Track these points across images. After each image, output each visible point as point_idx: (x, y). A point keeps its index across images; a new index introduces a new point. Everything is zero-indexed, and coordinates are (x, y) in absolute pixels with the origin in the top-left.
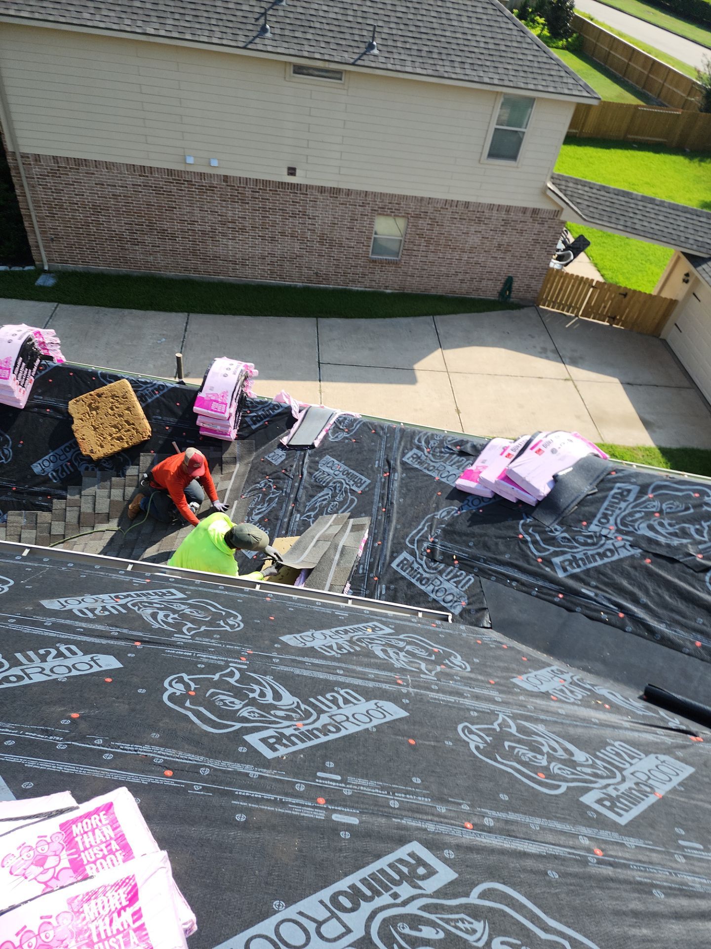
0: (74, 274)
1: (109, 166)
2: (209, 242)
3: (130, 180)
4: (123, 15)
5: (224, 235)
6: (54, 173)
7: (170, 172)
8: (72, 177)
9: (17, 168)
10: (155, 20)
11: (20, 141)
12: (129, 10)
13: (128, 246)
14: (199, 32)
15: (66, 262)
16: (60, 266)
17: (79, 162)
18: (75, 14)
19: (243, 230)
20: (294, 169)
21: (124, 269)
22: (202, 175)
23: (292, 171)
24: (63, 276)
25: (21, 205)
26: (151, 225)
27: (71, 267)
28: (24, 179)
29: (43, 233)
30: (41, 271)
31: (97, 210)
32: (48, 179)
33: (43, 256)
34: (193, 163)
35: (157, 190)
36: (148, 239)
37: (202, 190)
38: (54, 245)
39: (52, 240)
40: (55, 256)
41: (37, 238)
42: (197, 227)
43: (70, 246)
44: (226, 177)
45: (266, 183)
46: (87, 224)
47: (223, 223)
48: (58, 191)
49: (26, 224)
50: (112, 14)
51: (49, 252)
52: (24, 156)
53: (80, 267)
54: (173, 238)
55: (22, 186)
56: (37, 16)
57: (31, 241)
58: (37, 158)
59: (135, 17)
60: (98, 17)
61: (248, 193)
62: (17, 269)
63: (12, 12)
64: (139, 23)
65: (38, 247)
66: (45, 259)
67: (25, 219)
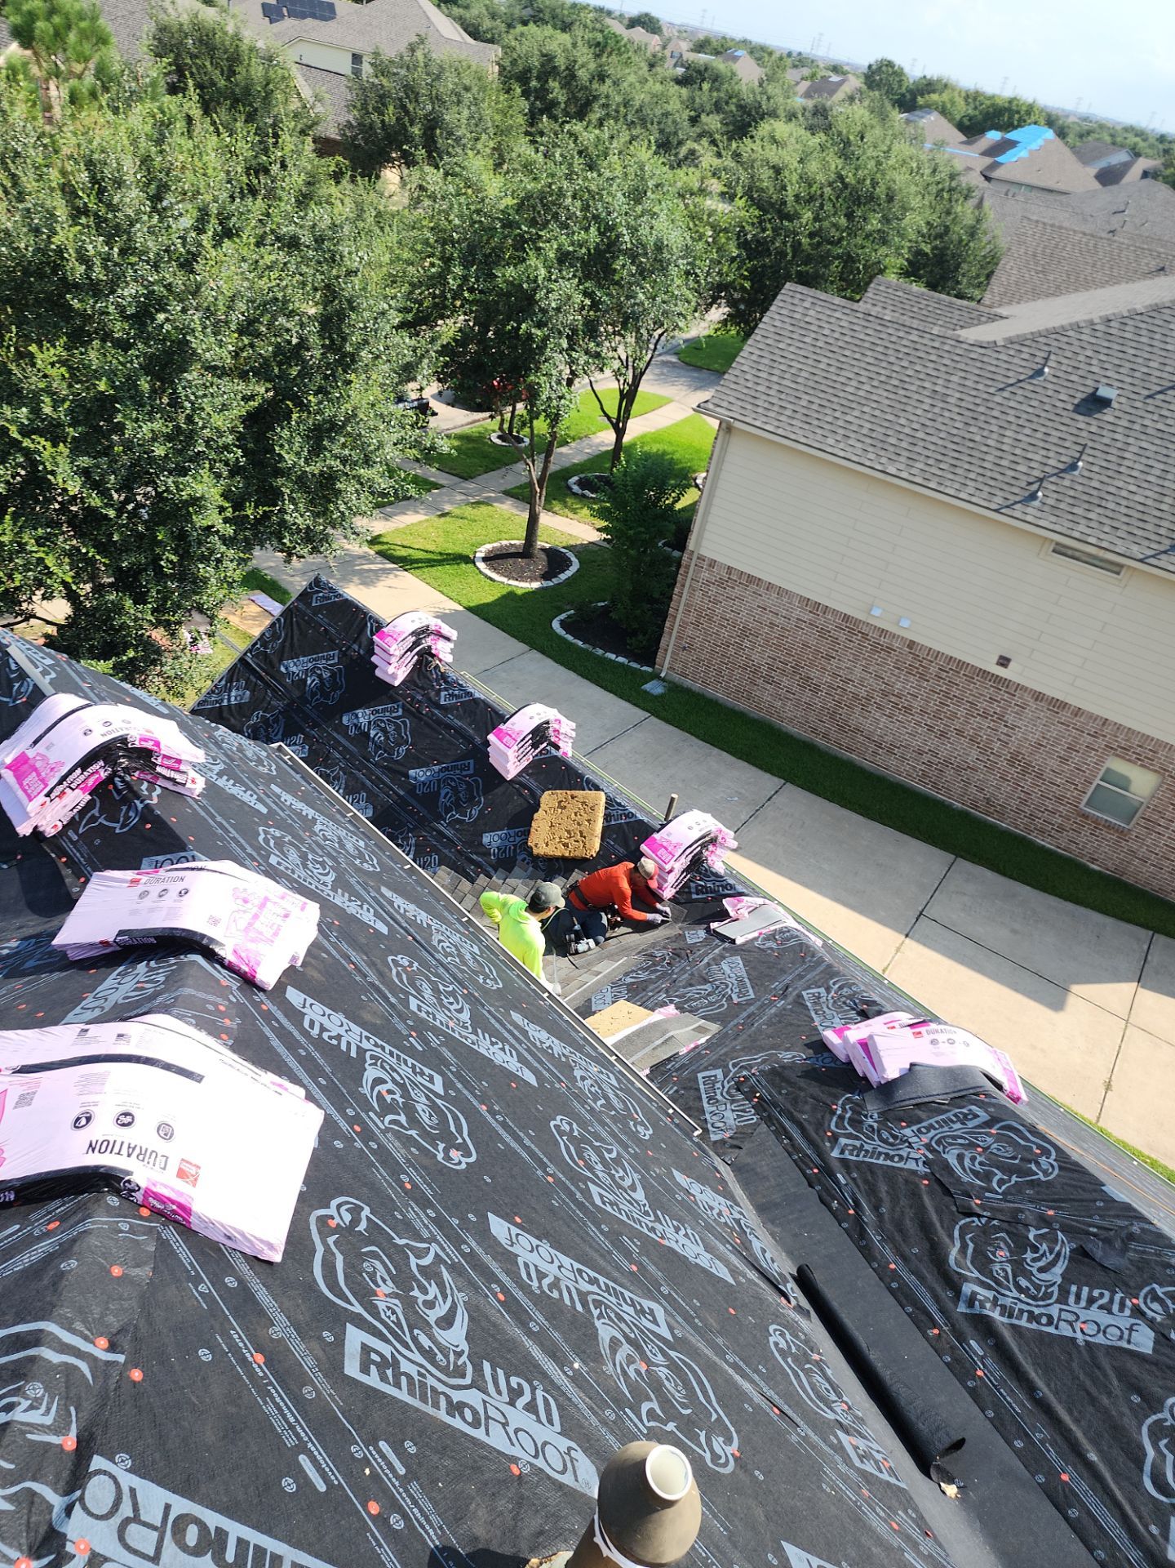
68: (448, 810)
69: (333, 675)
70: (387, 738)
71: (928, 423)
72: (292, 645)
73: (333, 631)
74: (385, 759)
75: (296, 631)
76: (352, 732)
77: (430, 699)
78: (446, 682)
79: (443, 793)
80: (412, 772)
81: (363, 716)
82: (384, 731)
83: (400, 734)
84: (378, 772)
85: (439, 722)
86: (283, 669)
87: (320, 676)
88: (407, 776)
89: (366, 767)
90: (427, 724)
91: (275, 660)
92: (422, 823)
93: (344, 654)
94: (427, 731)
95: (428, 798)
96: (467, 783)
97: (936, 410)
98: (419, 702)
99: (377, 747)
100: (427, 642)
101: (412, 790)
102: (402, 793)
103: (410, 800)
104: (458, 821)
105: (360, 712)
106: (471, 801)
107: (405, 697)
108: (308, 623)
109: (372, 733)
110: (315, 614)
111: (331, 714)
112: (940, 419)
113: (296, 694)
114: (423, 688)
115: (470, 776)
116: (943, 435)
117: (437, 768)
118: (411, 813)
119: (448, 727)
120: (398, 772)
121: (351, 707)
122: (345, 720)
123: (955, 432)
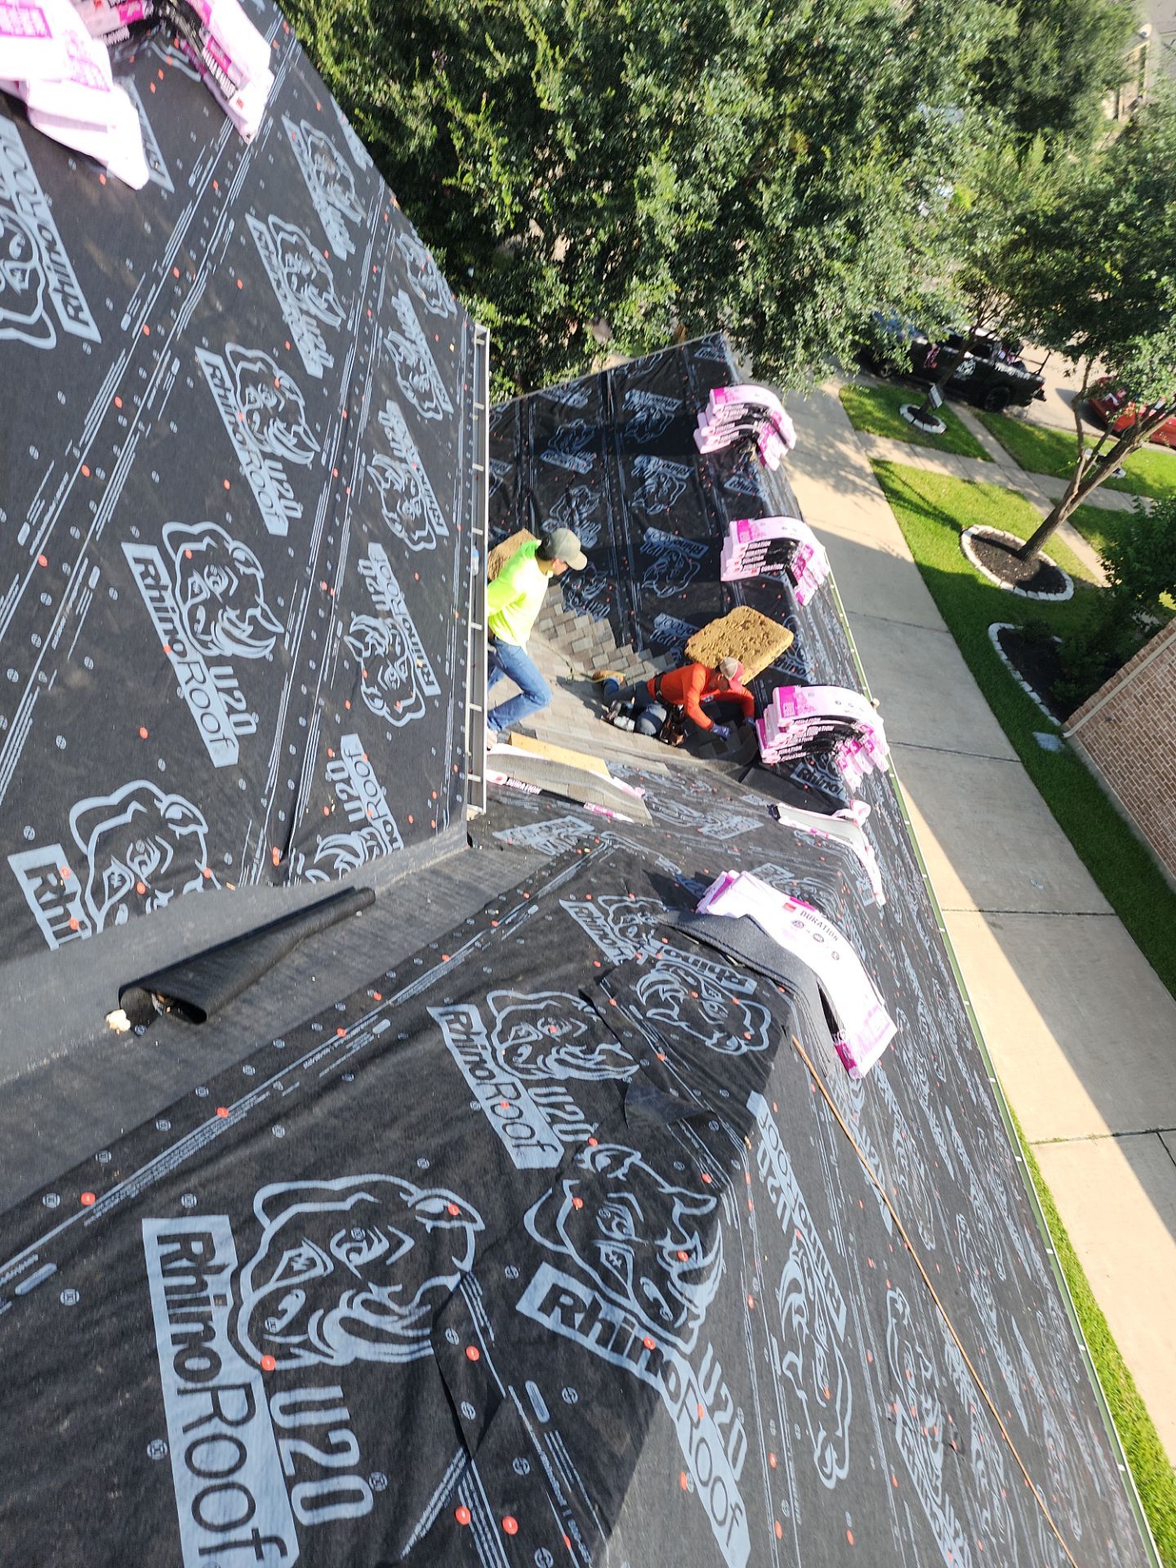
0: (1083, 768)
15: (1090, 749)
16: (1080, 747)
21: (1132, 816)
24: (1069, 755)
25: (1128, 665)
27: (1088, 758)
28: (1163, 647)
29: (1110, 705)
30: (1058, 732)
33: (1080, 723)
38: (1103, 726)
39: (1109, 720)
40: (1090, 736)
41: (1097, 704)
43: (1116, 742)
49: (1108, 684)
51: (1089, 726)
53: (1096, 768)
55: (1153, 650)
57: (1088, 703)
62: (1044, 709)
65: (1088, 711)
66: (1077, 727)
67: (1114, 679)
68: (650, 578)
69: (662, 418)
70: (657, 491)
72: (651, 380)
73: (692, 384)
74: (640, 508)
75: (663, 371)
76: (635, 473)
77: (718, 477)
78: (746, 470)
79: (660, 561)
80: (651, 530)
81: (655, 464)
82: (660, 485)
83: (669, 494)
84: (625, 515)
85: (709, 500)
86: (627, 396)
87: (650, 416)
88: (644, 531)
89: (620, 508)
90: (698, 498)
91: (628, 385)
92: (623, 576)
93: (684, 406)
94: (693, 503)
95: (644, 558)
96: (687, 564)
98: (708, 476)
99: (643, 495)
100: (758, 427)
101: (638, 544)
102: (628, 542)
103: (630, 552)
104: (652, 591)
105: (654, 459)
106: (676, 581)
107: (700, 465)
108: (679, 368)
109: (649, 481)
110: (690, 364)
111: (635, 449)
113: (620, 419)
114: (722, 466)
115: (694, 559)
117: (673, 538)
118: (621, 563)
119: (713, 508)
120: (640, 522)
121: (649, 451)
122: (637, 461)
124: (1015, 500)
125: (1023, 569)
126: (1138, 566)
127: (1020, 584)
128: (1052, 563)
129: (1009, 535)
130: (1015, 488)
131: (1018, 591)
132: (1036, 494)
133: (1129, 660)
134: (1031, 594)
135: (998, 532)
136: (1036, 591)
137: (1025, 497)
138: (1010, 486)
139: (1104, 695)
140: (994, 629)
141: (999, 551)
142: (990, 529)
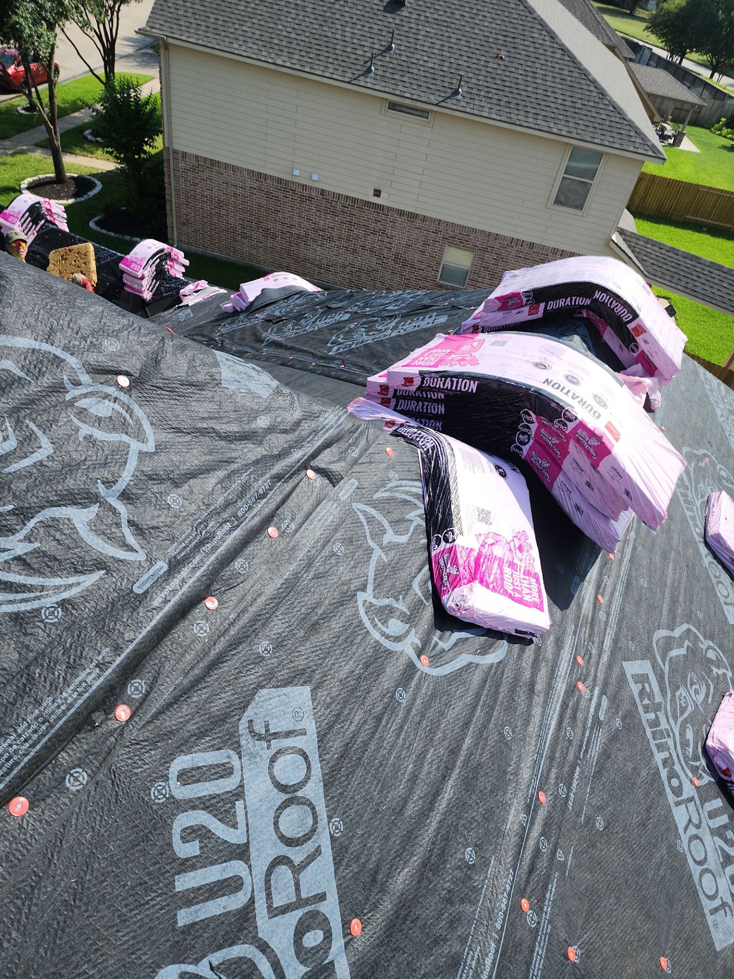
1: (234, 168)
2: (302, 245)
3: (249, 183)
4: (263, 49)
5: (315, 241)
6: (194, 169)
7: (280, 180)
8: (206, 174)
9: (168, 161)
10: (285, 54)
11: (174, 140)
12: (268, 45)
13: (239, 238)
14: (317, 67)
15: (191, 244)
16: (185, 247)
17: (214, 163)
18: (227, 44)
19: (331, 239)
20: (380, 191)
21: (232, 258)
22: (304, 187)
23: (377, 193)
25: (167, 191)
26: (258, 223)
27: (193, 249)
28: (172, 171)
29: (178, 217)
31: (220, 204)
32: (189, 174)
33: (175, 235)
34: (298, 175)
35: (269, 194)
36: (254, 235)
37: (304, 199)
38: (184, 228)
39: (184, 224)
40: (185, 237)
41: (173, 220)
42: (294, 231)
43: (196, 231)
44: (323, 191)
45: (355, 200)
46: (211, 215)
47: (315, 231)
48: (195, 184)
49: (168, 208)
50: (255, 47)
51: (179, 234)
52: (176, 152)
53: (200, 250)
54: (274, 237)
55: (170, 176)
56: (200, 42)
57: (169, 223)
58: (184, 155)
59: (271, 51)
60: (243, 48)
61: (339, 208)
63: (184, 38)
64: (273, 56)
65: (172, 227)
66: (177, 238)
67: (168, 203)
71: (296, 27)
97: (300, 17)
112: (304, 24)
116: (307, 34)
123: (314, 31)
124: (22, 157)
125: (69, 188)
126: (124, 140)
127: (75, 196)
128: (76, 175)
129: (41, 176)
130: (12, 151)
131: (79, 200)
132: (25, 148)
133: (165, 189)
134: (86, 197)
135: (35, 178)
136: (85, 194)
137: (22, 152)
138: (9, 152)
139: (172, 215)
140: (92, 224)
141: (48, 187)
142: (30, 180)
